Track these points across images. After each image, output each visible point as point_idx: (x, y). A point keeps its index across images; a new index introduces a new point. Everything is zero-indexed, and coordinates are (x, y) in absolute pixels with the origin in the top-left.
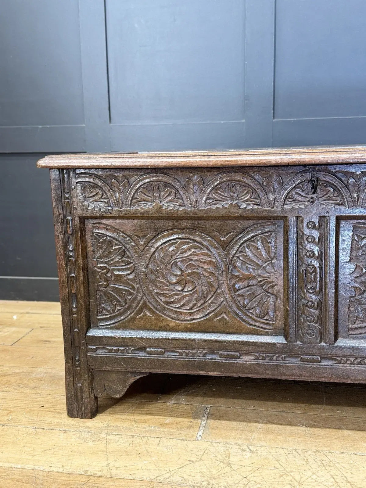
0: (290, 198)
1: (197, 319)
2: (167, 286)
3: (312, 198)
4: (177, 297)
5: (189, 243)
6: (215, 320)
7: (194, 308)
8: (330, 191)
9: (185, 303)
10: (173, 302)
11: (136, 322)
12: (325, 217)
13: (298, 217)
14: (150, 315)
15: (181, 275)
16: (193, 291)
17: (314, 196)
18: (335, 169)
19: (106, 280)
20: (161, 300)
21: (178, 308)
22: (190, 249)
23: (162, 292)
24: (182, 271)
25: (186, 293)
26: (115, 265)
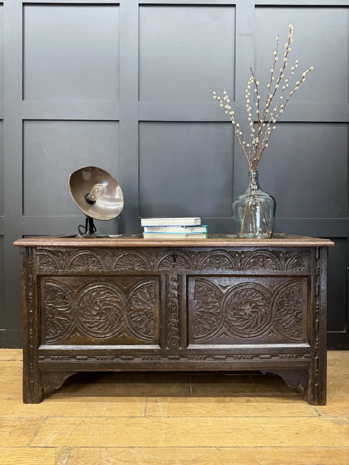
0: (162, 265)
2: (91, 317)
3: (173, 265)
4: (96, 323)
5: (104, 290)
6: (119, 337)
7: (107, 330)
8: (182, 261)
9: (101, 327)
10: (94, 327)
11: (71, 340)
12: (180, 275)
13: (166, 275)
14: (79, 335)
15: (99, 310)
16: (106, 320)
17: (174, 263)
18: (185, 249)
19: (52, 314)
20: (86, 326)
21: (97, 330)
22: (105, 294)
23: (88, 321)
24: (100, 307)
25: (102, 321)
26: (58, 305)
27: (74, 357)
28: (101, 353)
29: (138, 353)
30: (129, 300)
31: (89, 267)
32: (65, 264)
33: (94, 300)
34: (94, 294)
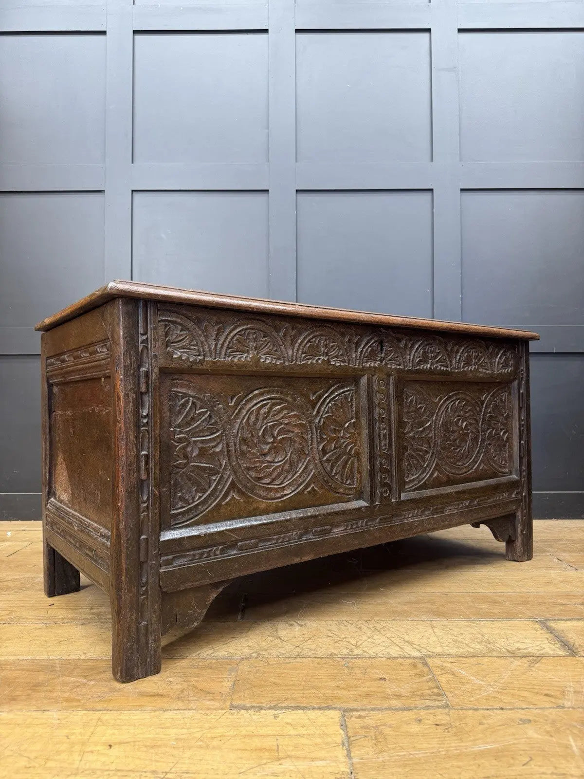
1: (288, 494)
2: (259, 458)
4: (268, 470)
6: (305, 493)
7: (285, 481)
9: (276, 477)
10: (265, 477)
11: (222, 511)
14: (238, 498)
15: (274, 442)
16: (284, 461)
19: (186, 457)
20: (250, 476)
21: (269, 484)
23: (253, 466)
24: (274, 437)
25: (277, 464)
26: (198, 435)
27: (233, 545)
28: (282, 527)
29: (339, 518)
30: (319, 422)
31: (260, 355)
32: (216, 345)
33: (262, 423)
34: (263, 411)
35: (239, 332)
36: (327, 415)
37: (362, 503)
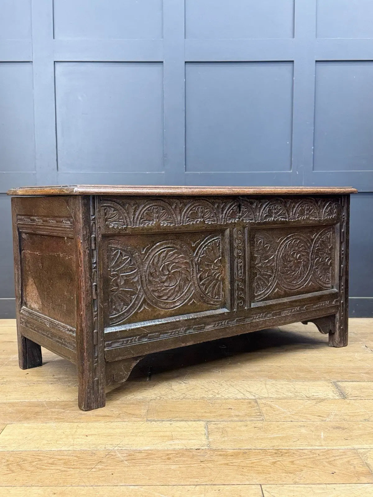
0: (229, 216)
1: (178, 306)
2: (160, 284)
3: (239, 216)
4: (165, 291)
5: (173, 250)
6: (189, 305)
7: (176, 298)
9: (170, 296)
10: (163, 296)
11: (138, 316)
13: (233, 228)
14: (148, 309)
15: (169, 274)
16: (175, 286)
19: (117, 285)
20: (155, 295)
21: (166, 300)
23: (156, 289)
24: (169, 271)
25: (171, 288)
26: (123, 272)
27: (145, 336)
28: (174, 326)
29: (210, 320)
30: (198, 260)
31: (160, 221)
32: (134, 218)
33: (162, 263)
34: (162, 256)
35: (147, 208)
36: (202, 256)
37: (225, 310)
